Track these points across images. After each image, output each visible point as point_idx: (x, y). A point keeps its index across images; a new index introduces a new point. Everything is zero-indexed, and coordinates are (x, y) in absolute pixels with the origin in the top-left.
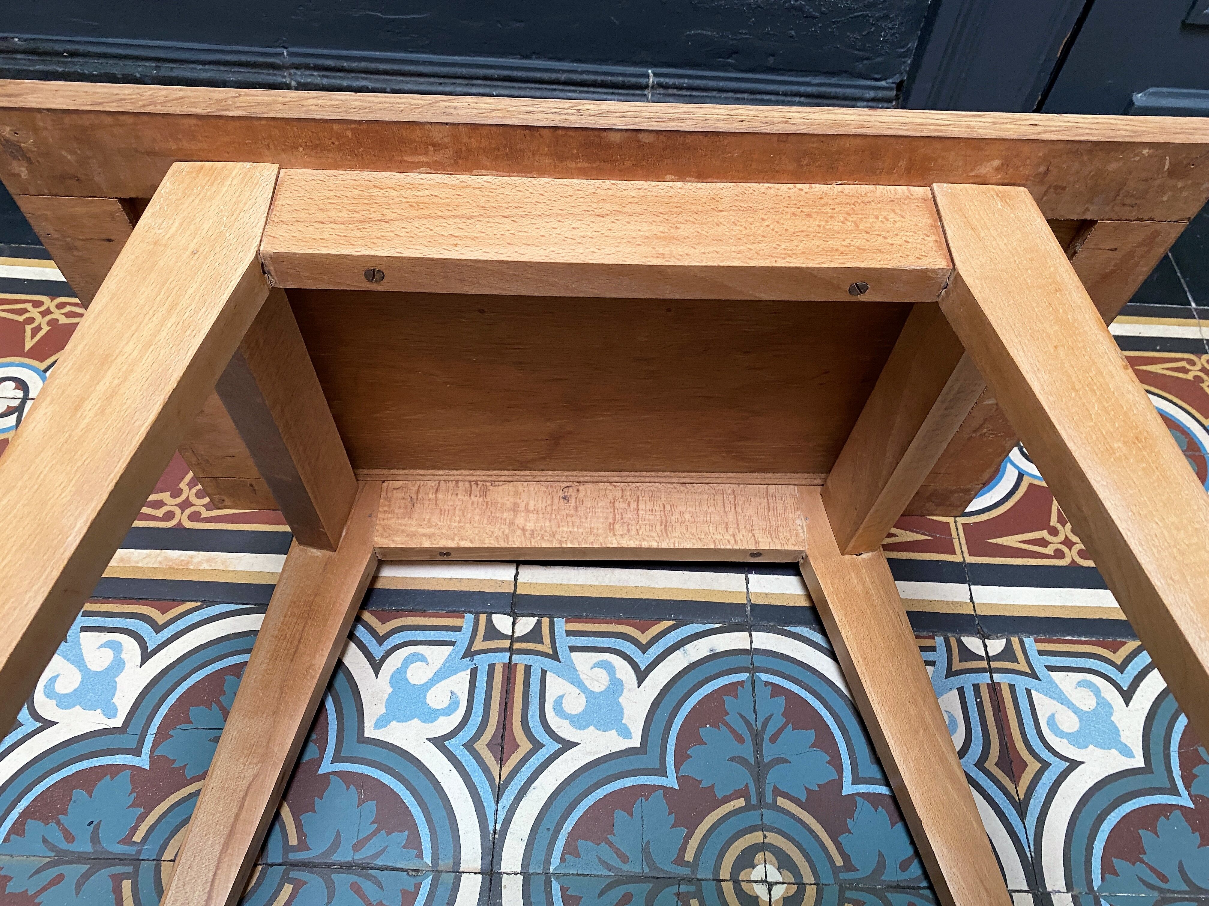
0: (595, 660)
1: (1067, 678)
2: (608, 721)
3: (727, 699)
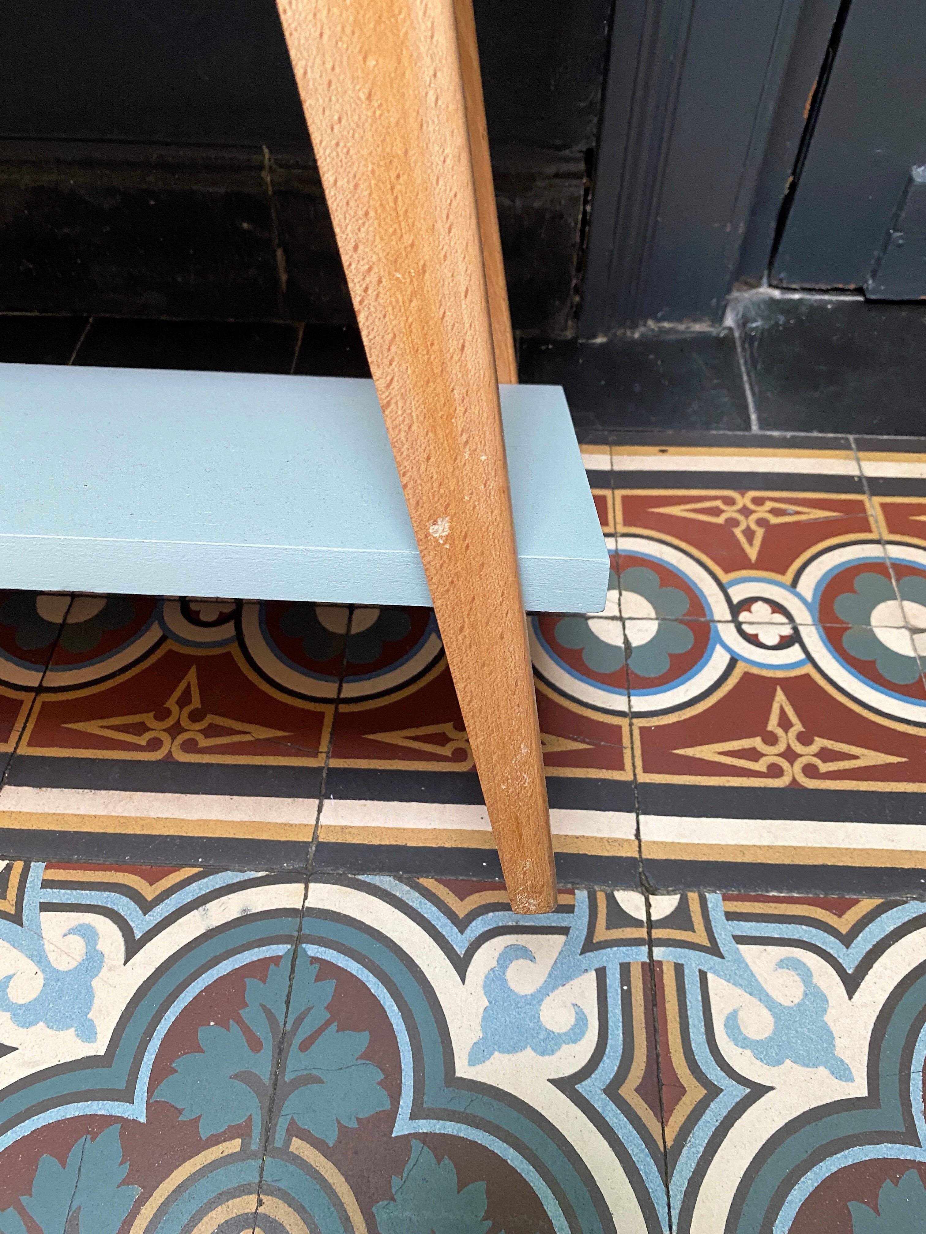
0: (72, 924)
1: (764, 954)
2: (68, 1014)
3: (251, 983)
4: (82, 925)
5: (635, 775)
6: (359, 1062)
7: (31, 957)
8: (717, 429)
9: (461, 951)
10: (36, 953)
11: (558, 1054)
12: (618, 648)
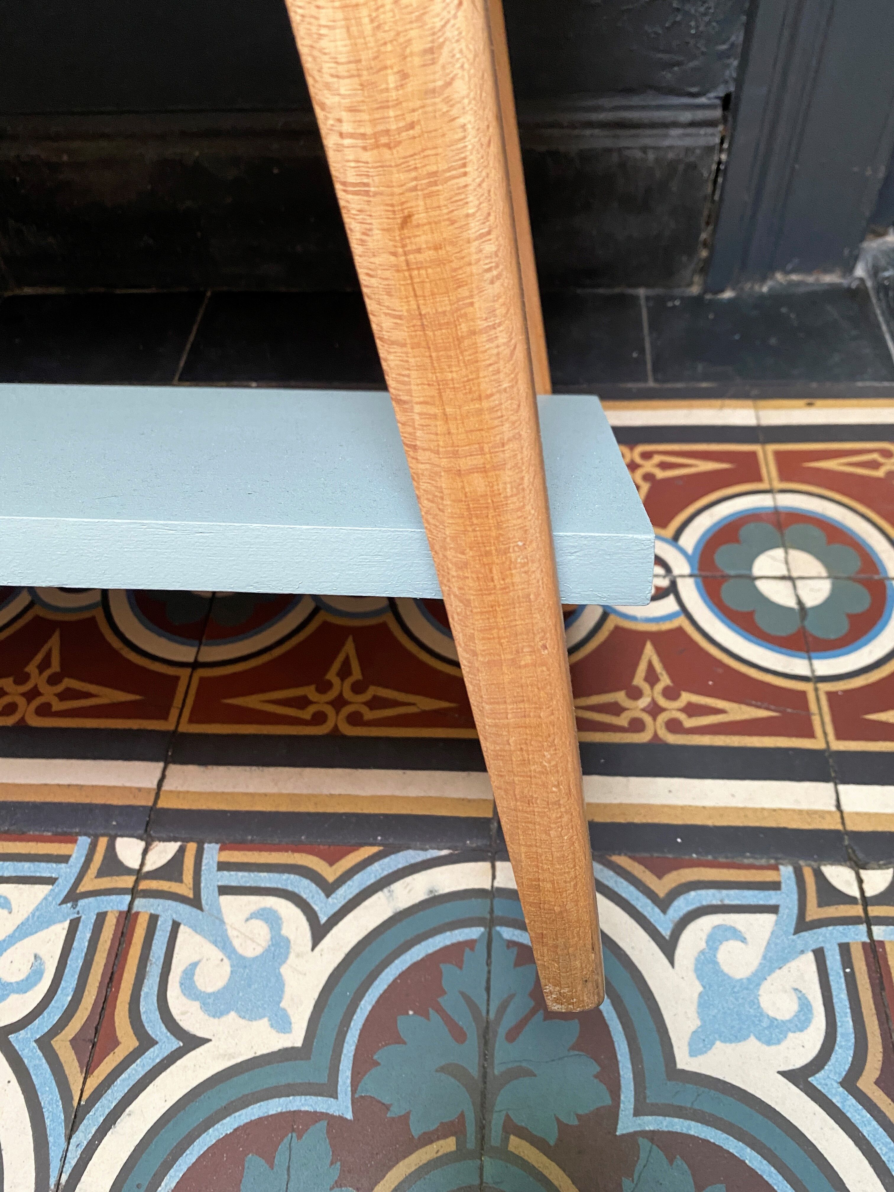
0: (254, 908)
2: (259, 1003)
3: (445, 968)
4: (264, 909)
5: (827, 743)
6: (572, 1053)
7: (215, 943)
8: (863, 380)
9: (666, 933)
10: (219, 939)
11: (784, 1044)
12: (790, 609)
